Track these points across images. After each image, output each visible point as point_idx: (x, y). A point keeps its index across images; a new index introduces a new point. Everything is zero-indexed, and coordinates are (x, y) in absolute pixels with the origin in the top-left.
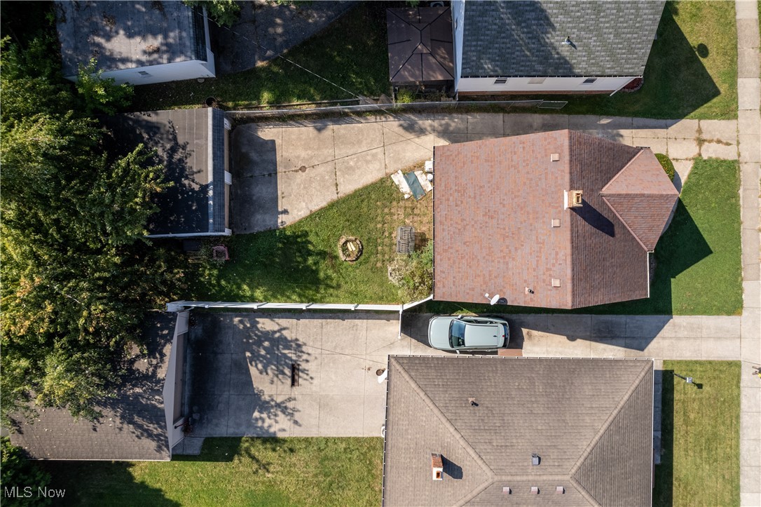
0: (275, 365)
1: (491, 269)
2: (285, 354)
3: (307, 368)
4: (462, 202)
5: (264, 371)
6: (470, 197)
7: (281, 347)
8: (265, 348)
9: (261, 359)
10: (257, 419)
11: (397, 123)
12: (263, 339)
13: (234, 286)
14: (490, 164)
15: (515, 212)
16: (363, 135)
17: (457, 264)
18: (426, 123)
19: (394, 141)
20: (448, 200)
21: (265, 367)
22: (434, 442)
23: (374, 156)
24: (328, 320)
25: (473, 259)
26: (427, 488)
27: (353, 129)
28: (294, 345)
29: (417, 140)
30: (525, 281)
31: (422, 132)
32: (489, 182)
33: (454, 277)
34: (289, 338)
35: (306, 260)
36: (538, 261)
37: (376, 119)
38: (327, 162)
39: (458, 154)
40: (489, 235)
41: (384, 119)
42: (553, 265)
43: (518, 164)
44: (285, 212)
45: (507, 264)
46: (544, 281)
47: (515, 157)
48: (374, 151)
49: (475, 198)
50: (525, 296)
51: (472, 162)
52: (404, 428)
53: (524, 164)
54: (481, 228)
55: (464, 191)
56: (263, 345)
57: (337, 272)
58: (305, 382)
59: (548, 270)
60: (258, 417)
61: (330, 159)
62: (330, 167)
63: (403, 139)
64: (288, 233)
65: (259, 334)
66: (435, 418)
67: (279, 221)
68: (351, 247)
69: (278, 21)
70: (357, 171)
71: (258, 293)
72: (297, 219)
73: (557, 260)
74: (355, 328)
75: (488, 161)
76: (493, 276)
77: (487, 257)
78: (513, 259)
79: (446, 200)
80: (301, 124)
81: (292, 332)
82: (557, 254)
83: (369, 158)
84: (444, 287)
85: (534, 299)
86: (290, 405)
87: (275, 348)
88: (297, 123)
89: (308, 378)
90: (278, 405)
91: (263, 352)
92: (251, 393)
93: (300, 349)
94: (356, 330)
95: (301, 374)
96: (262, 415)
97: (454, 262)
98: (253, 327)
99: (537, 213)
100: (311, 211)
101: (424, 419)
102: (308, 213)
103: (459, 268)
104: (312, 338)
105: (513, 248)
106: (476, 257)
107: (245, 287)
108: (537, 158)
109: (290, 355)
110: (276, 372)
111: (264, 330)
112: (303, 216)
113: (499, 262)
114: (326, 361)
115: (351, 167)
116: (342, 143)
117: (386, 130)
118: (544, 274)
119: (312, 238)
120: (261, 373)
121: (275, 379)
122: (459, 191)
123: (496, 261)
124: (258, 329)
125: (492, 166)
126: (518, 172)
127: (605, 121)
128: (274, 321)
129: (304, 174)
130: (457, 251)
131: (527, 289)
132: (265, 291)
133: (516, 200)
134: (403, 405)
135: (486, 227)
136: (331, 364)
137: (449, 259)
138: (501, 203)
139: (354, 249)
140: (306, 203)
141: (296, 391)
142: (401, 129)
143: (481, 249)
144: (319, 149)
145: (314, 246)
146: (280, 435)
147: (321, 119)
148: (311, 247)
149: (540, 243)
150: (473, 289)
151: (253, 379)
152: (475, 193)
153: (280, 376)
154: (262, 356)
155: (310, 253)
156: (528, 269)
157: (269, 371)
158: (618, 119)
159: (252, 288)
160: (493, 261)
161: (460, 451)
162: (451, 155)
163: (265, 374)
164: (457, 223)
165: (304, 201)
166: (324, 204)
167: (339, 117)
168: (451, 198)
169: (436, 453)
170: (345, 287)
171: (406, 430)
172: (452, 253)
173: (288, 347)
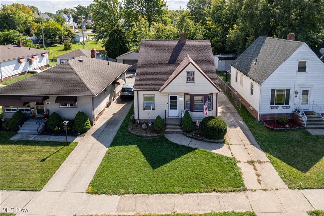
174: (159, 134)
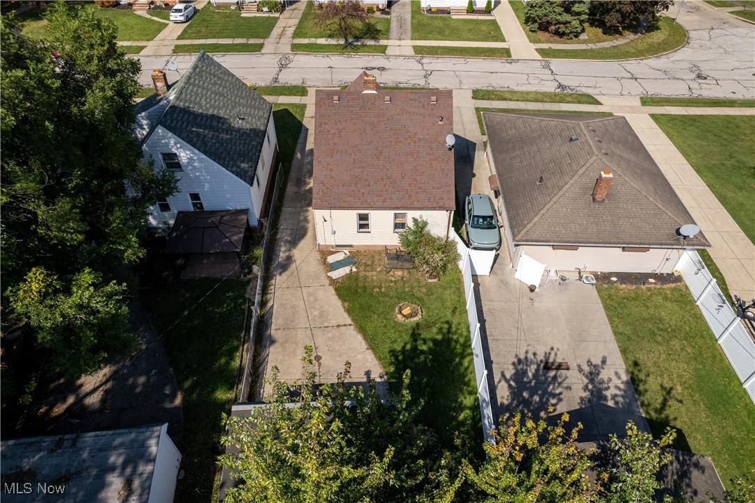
0: (549, 386)
1: (424, 154)
2: (534, 375)
3: (544, 354)
4: (366, 180)
5: (559, 397)
6: (362, 172)
7: (525, 379)
8: (531, 396)
9: (545, 399)
10: (617, 403)
11: (278, 277)
12: (521, 399)
13: (462, 429)
14: (335, 154)
15: (378, 132)
16: (286, 304)
17: (422, 185)
18: (282, 255)
19: (297, 279)
20: (363, 194)
21: (554, 396)
22: (582, 201)
23: (310, 295)
24: (488, 334)
25: (417, 170)
26: (625, 206)
27: (278, 312)
28: (520, 367)
29: (298, 262)
30: (433, 124)
31: (289, 259)
32: (351, 154)
33: (433, 188)
34: (513, 371)
35: (423, 352)
36: (417, 114)
37: (270, 293)
38: (312, 335)
39: (323, 183)
40: (396, 155)
41: (272, 287)
42: (420, 102)
43: (338, 129)
44: (368, 373)
45: (419, 140)
46: (432, 109)
47: (332, 132)
48: (305, 295)
49: (363, 168)
50: (445, 124)
51: (331, 170)
52: (578, 227)
53: (339, 124)
54: (389, 162)
55: (356, 177)
56: (528, 398)
57: (435, 323)
58: (558, 356)
59: (423, 106)
60: (613, 402)
61: (309, 332)
62: (318, 332)
63: (295, 273)
64: (392, 369)
65: (515, 402)
66: (561, 200)
67: (378, 380)
68: (406, 311)
69: (130, 381)
70: (324, 309)
71: (468, 401)
72: (376, 362)
73: (415, 100)
74: (493, 311)
75: (332, 154)
76: (430, 152)
77: (415, 157)
78: (416, 134)
79: (364, 196)
80: (264, 360)
81: (508, 369)
82: (411, 99)
83: (312, 299)
84: (442, 199)
85: (447, 117)
86: (586, 369)
87: (528, 385)
88: (262, 364)
89: (553, 353)
90: (592, 381)
91: (537, 398)
92: (590, 411)
93: (524, 361)
94: (493, 309)
95: (551, 360)
96: (609, 397)
97: (420, 188)
98: (509, 409)
99: (379, 114)
100: (367, 349)
101: (564, 209)
102: (370, 352)
103: (425, 183)
104: (510, 349)
105: (407, 134)
106: (414, 167)
107: (461, 417)
108: (335, 113)
109: (533, 371)
110: (556, 384)
111: (510, 397)
112: (373, 356)
113: (419, 147)
114: (532, 336)
115: (320, 313)
116: (292, 321)
117: (284, 285)
118: (427, 109)
119: (398, 347)
120: (560, 400)
121: (565, 385)
122: (357, 183)
123: (418, 149)
124: (511, 403)
125: (337, 152)
126: (344, 129)
127: (299, 156)
128: (497, 386)
129: (323, 358)
130: (410, 185)
131: (440, 123)
132: (463, 394)
133: (367, 131)
134: (557, 229)
135: (389, 158)
136: (535, 332)
137: (417, 193)
138: (370, 145)
139: (409, 308)
140: (358, 354)
141: (573, 365)
142: (284, 274)
143: (408, 162)
144: (296, 343)
145: (406, 344)
146: (625, 377)
147: (262, 340)
148: (408, 347)
149: (403, 113)
150: (443, 170)
151: (573, 409)
152: (359, 167)
153: (560, 380)
154: (541, 400)
155: (415, 348)
156: (423, 122)
157: (557, 391)
158: (299, 147)
159: (461, 408)
160: (418, 152)
161: (583, 180)
162: (323, 190)
163: (561, 396)
164: (385, 186)
165: (355, 356)
166: (360, 337)
167: (263, 323)
168: (362, 191)
169: (591, 199)
170: (449, 318)
171: (579, 225)
172: (412, 190)
173: (525, 373)
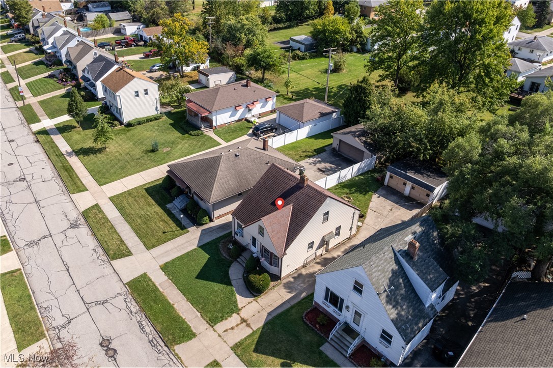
92: (330, 162)
140: (376, 203)
174: (230, 259)
